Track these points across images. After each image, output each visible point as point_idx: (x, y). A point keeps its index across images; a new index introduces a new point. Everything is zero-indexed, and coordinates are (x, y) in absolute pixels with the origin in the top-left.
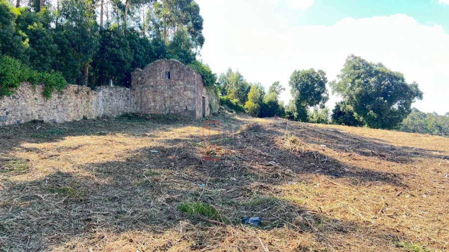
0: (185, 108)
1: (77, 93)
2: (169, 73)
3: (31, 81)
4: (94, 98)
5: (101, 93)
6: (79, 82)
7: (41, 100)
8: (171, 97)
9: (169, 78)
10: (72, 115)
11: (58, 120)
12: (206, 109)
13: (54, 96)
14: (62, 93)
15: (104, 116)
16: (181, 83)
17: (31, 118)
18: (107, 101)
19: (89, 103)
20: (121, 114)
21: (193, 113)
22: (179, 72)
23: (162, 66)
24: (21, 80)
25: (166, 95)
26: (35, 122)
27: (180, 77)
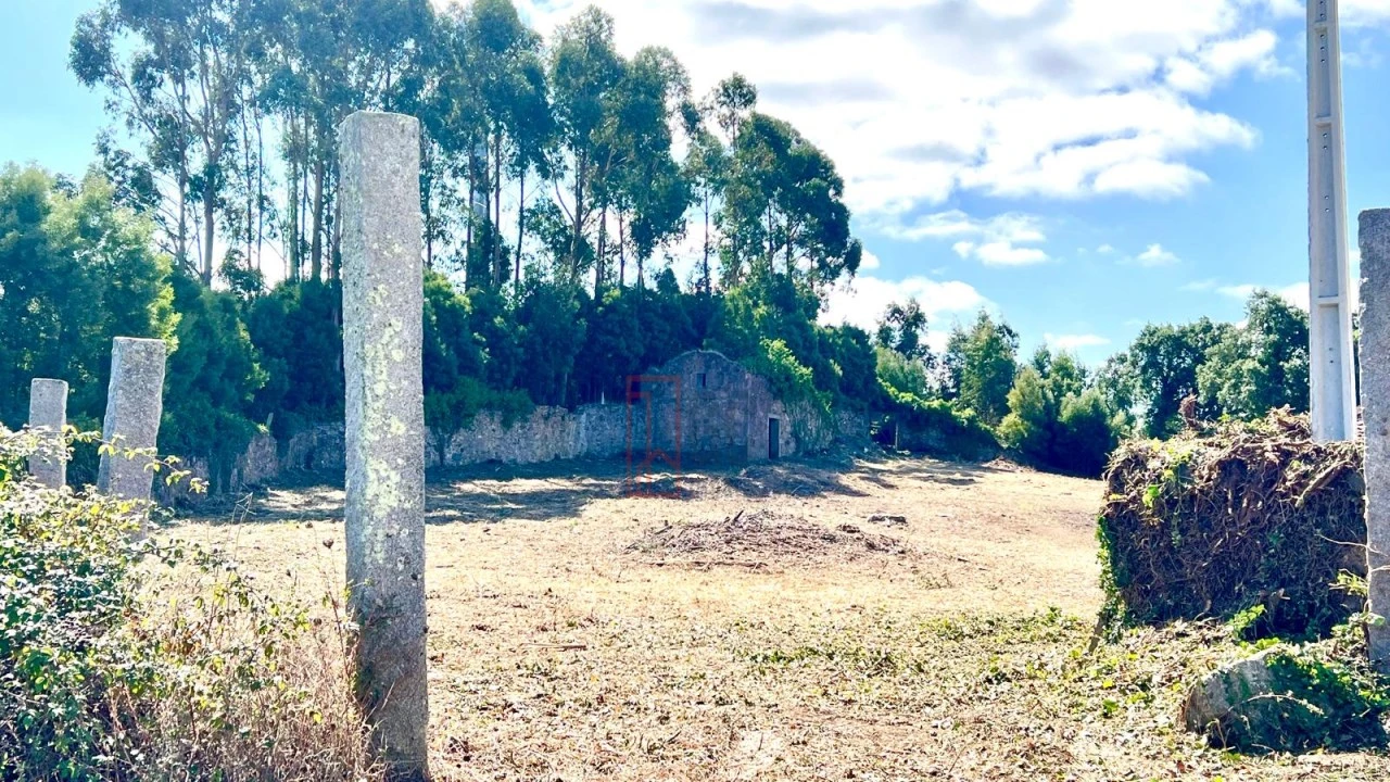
0: (728, 441)
1: (546, 418)
2: (704, 375)
3: (489, 406)
4: (572, 426)
5: (584, 416)
6: (551, 402)
7: (499, 433)
8: (706, 421)
9: (704, 384)
10: (538, 452)
11: (519, 460)
12: (781, 441)
13: (517, 425)
14: (526, 420)
15: (588, 454)
16: (724, 395)
17: (487, 457)
18: (594, 429)
19: (564, 434)
20: (616, 451)
21: (743, 450)
22: (721, 374)
23: (693, 362)
24: (480, 406)
25: (698, 417)
26: (491, 461)
27: (722, 383)
